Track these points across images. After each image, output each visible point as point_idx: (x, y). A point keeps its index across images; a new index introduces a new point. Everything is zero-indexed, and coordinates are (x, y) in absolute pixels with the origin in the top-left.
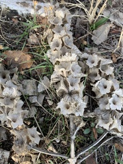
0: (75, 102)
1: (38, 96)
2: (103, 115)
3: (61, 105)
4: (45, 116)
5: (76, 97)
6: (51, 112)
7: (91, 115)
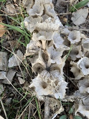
0: (55, 80)
1: (7, 72)
2: (83, 100)
3: (36, 82)
4: (13, 97)
5: (56, 73)
6: (21, 92)
7: (71, 99)
